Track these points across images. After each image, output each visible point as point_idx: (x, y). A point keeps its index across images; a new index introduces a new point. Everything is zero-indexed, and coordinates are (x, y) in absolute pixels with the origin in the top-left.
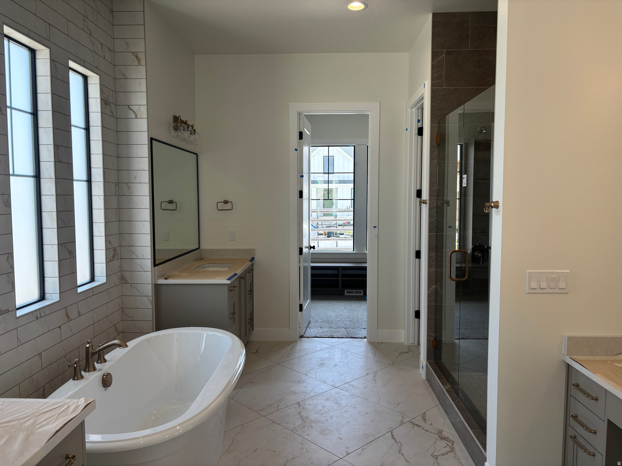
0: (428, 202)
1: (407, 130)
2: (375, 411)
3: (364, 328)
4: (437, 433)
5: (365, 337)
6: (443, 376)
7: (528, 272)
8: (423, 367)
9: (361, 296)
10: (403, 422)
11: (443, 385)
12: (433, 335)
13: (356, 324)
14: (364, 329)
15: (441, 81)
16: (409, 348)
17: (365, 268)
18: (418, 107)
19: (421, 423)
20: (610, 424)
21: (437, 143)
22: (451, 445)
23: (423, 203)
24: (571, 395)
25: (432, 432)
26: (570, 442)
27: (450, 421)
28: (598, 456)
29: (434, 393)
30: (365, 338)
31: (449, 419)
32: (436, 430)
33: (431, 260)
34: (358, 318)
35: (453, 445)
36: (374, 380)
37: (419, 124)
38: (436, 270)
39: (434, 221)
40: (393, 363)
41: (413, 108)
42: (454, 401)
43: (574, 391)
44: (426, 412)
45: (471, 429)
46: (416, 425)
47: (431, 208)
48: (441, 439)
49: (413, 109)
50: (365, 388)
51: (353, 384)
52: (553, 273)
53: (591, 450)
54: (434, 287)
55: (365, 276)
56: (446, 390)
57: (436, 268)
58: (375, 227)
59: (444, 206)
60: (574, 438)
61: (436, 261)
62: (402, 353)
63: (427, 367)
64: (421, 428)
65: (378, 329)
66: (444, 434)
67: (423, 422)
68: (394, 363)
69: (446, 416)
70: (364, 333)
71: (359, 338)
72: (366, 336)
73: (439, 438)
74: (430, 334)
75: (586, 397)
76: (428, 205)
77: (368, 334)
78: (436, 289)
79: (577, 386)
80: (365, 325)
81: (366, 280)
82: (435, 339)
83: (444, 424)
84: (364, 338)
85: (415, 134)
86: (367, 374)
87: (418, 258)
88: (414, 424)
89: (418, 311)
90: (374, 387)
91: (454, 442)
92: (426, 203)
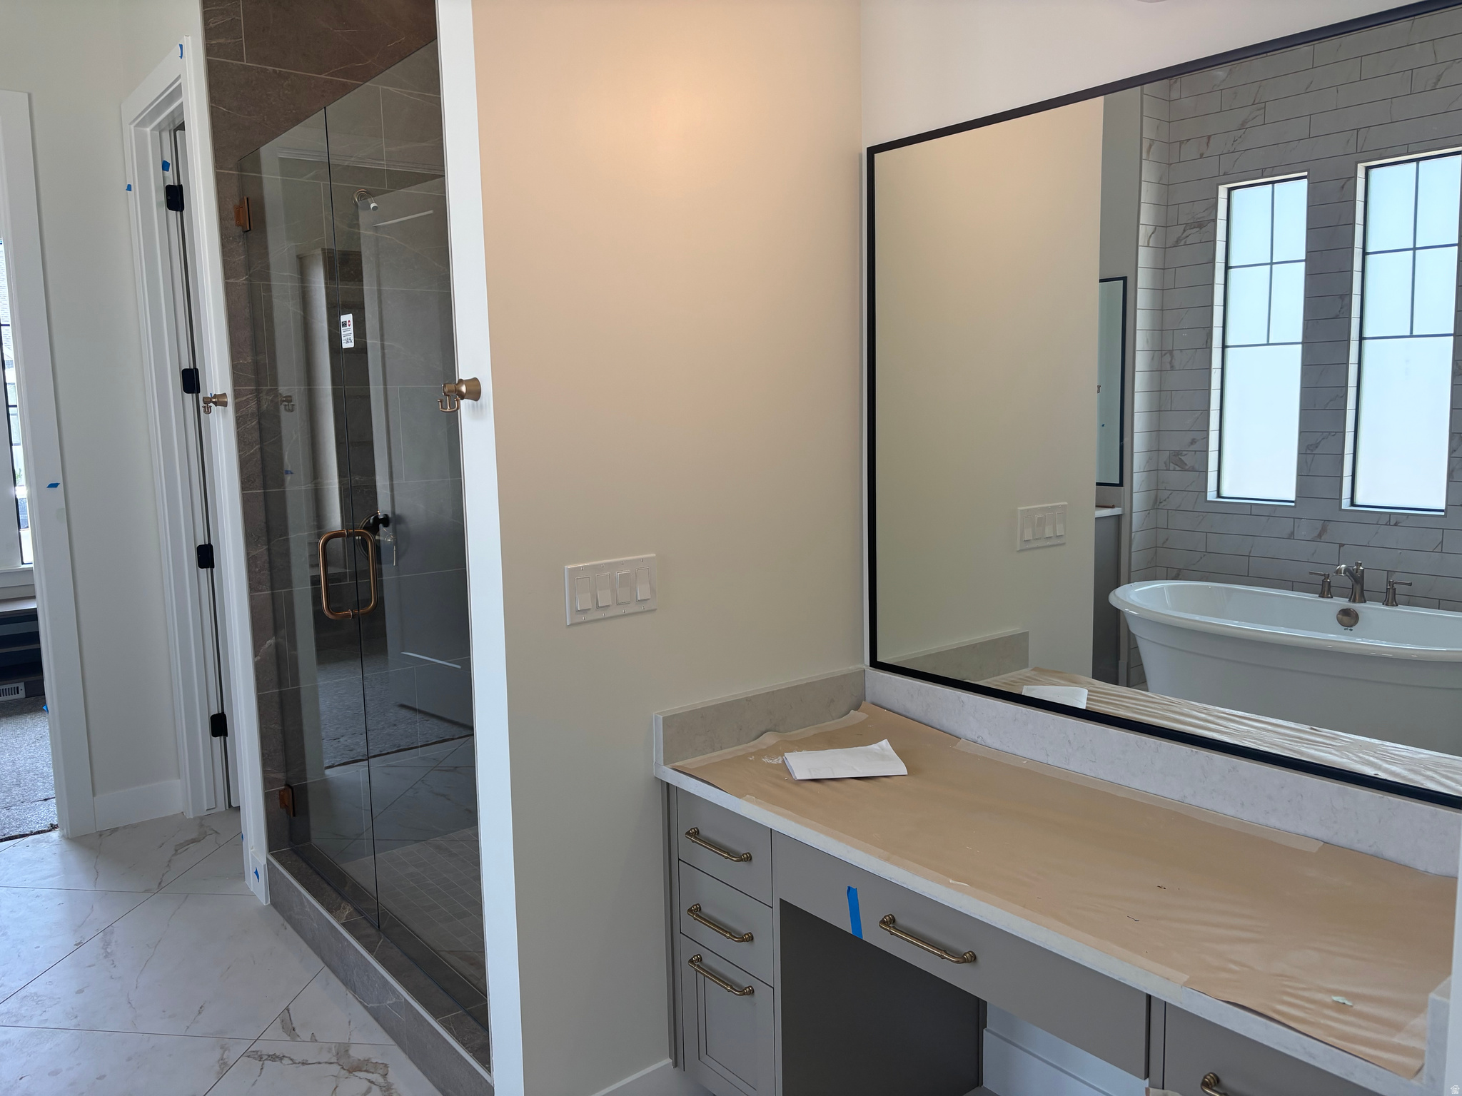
0: (230, 399)
1: (129, 188)
2: (129, 1059)
3: (43, 798)
4: (334, 1060)
5: (52, 825)
6: (326, 885)
7: (570, 570)
8: (256, 873)
9: (18, 701)
10: (225, 1064)
11: (330, 911)
12: (281, 776)
13: (16, 791)
14: (46, 800)
15: (233, 41)
16: (201, 825)
17: (32, 616)
18: (159, 124)
19: (283, 1046)
20: (789, 912)
21: (241, 228)
22: (381, 1080)
23: (216, 404)
24: (679, 859)
25: (319, 1063)
26: (687, 972)
27: (366, 1007)
28: (763, 994)
29: (301, 940)
30: (53, 827)
31: (360, 1002)
32: (330, 1050)
33: (256, 567)
34: (19, 773)
35: (385, 1076)
36: (107, 955)
37: (169, 174)
38: (272, 594)
39: (253, 454)
40: (160, 883)
41: (143, 123)
42: (371, 951)
43: (686, 847)
44: (290, 1007)
45: (435, 1016)
46: (269, 1056)
47: (240, 417)
48: (350, 1072)
49: (147, 127)
50: (80, 991)
51: (36, 994)
52: (623, 563)
53: (744, 981)
54: (271, 642)
55: (35, 637)
56: (344, 925)
57: (272, 588)
58: (54, 485)
59: (278, 410)
60: (697, 961)
61: (271, 569)
62: (182, 845)
63: (270, 868)
64: (286, 1061)
65: (94, 795)
66: (357, 1053)
67: (288, 1038)
68: (163, 885)
69: (350, 996)
70: (49, 813)
71: (31, 835)
72: (55, 823)
73: (343, 1072)
74: (273, 775)
75: (726, 858)
76: (230, 408)
77: (60, 815)
78: (277, 646)
79: (695, 834)
80: (46, 790)
81: (39, 650)
82: (288, 785)
83: (350, 1022)
84: (50, 831)
85: (158, 205)
86: (79, 945)
87: (207, 567)
88: (260, 1058)
89: (218, 714)
90: (111, 978)
91: (386, 1066)
92: (225, 404)
